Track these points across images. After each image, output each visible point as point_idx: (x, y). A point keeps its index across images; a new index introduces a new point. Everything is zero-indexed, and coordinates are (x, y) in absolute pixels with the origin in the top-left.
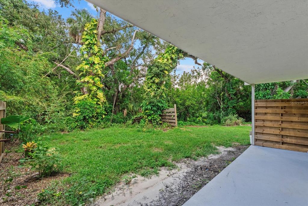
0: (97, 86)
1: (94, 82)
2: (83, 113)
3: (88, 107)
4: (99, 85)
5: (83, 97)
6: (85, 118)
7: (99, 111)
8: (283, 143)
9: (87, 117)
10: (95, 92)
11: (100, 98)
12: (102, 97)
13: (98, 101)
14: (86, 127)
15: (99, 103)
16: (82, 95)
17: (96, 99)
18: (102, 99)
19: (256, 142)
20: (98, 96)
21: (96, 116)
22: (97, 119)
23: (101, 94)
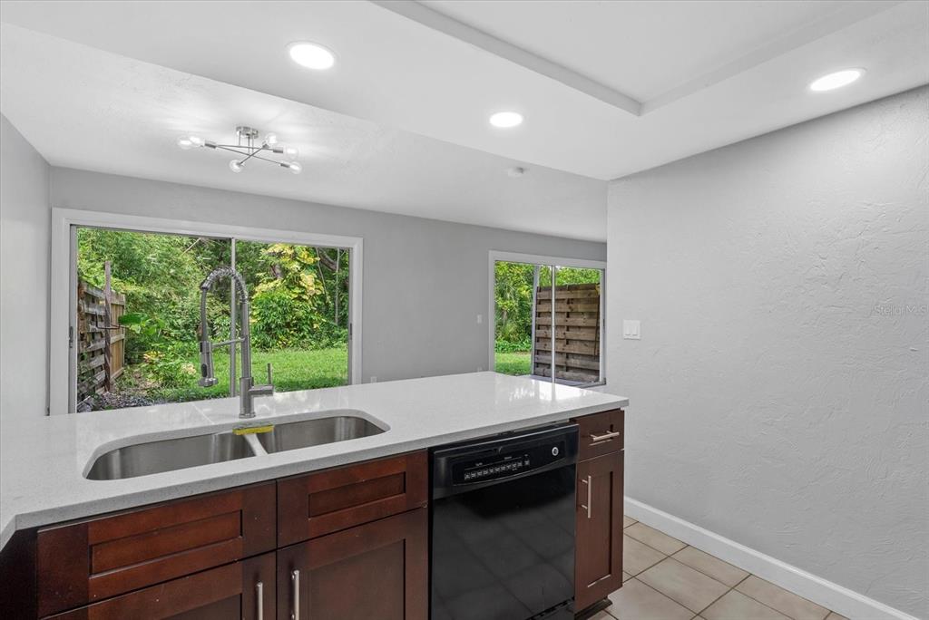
0: (299, 261)
1: (295, 253)
2: (266, 316)
3: (274, 305)
4: (304, 259)
5: (272, 285)
6: (268, 329)
7: (300, 313)
8: (568, 369)
9: (273, 326)
10: (295, 273)
11: (306, 286)
12: (311, 284)
13: (303, 293)
14: (273, 345)
15: (304, 297)
16: (272, 281)
17: (297, 290)
18: (311, 288)
19: (537, 369)
20: (301, 283)
21: (296, 325)
22: (300, 330)
23: (308, 279)
